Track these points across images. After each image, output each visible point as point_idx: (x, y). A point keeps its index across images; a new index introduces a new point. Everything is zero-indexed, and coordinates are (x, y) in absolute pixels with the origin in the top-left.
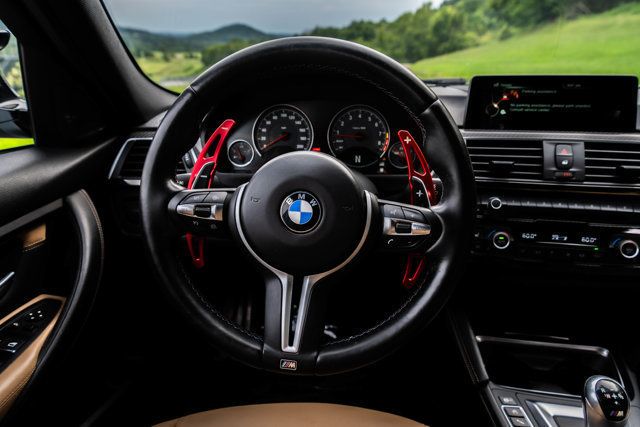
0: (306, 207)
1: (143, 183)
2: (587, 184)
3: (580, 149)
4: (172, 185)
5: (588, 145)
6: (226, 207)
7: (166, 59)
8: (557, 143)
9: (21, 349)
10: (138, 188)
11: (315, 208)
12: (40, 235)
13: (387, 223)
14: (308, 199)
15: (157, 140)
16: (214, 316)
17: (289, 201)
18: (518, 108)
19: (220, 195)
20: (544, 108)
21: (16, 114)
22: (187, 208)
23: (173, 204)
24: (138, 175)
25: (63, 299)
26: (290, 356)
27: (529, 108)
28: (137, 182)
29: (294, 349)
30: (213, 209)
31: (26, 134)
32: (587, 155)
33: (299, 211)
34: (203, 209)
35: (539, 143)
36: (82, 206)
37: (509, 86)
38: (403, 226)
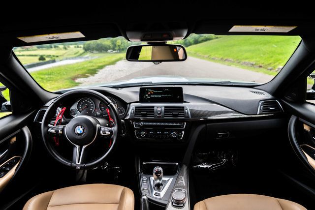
0: (81, 129)
1: (42, 123)
2: (165, 118)
3: (163, 108)
4: (49, 125)
5: (165, 107)
6: (63, 130)
7: (65, 48)
8: (158, 107)
9: (10, 169)
10: (41, 124)
11: (83, 130)
12: (14, 139)
13: (101, 132)
14: (81, 127)
15: (47, 110)
16: (60, 157)
17: (77, 128)
18: (153, 96)
19: (61, 127)
20: (160, 96)
21: (7, 106)
22: (53, 131)
23: (49, 130)
24: (41, 121)
25: (21, 157)
26: (78, 165)
27: (156, 96)
28: (41, 123)
29: (80, 163)
30: (60, 131)
31: (10, 111)
32: (165, 110)
33: (79, 130)
34: (57, 131)
35: (153, 107)
36: (26, 131)
37: (150, 90)
38: (104, 133)
